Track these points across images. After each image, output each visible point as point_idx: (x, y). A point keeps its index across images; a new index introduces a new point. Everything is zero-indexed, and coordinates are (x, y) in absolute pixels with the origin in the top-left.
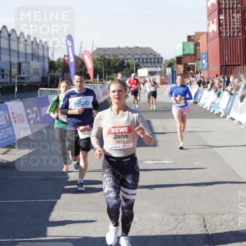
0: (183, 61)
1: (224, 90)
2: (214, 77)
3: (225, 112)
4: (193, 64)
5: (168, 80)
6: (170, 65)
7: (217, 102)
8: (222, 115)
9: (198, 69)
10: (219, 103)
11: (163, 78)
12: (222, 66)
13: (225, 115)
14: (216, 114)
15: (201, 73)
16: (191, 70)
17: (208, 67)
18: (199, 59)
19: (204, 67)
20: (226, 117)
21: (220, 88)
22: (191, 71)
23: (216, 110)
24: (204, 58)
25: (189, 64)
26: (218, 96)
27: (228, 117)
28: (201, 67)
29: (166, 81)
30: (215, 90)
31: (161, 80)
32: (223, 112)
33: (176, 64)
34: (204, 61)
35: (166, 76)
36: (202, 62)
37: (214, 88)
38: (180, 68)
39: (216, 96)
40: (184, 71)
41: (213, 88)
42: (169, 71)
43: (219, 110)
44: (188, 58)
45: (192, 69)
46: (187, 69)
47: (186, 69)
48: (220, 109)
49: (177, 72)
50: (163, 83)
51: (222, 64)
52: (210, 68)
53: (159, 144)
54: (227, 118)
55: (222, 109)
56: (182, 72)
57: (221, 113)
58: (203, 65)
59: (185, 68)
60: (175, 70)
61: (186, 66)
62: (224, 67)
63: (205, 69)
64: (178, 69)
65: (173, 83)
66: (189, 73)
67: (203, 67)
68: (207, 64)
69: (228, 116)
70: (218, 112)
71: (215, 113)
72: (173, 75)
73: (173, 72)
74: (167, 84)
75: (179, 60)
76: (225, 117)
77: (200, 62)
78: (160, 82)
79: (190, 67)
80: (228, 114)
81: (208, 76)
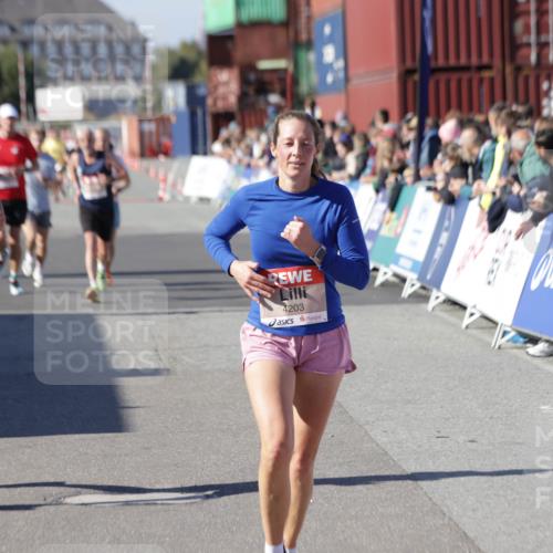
0: (239, 53)
1: (417, 178)
2: (373, 124)
3: (421, 278)
4: (281, 64)
5: (170, 136)
6: (181, 69)
7: (385, 232)
8: (407, 291)
9: (304, 88)
10: (398, 236)
11: (150, 127)
12: (406, 74)
13: (423, 288)
14: (385, 284)
15: (313, 106)
16: (273, 91)
17: (347, 79)
18: (309, 45)
19: (330, 79)
20: (426, 299)
21: (401, 170)
22: (274, 98)
23: (383, 269)
24: (331, 40)
25: (264, 65)
26: (393, 206)
27: (436, 297)
28: (314, 78)
29: (165, 140)
30: (376, 179)
31: (142, 135)
32: (412, 277)
33: (204, 65)
34: (329, 53)
35: (162, 121)
36: (320, 56)
37: (374, 173)
38: (226, 84)
39: (383, 206)
40: (242, 97)
41: (368, 171)
42: (175, 95)
43: (395, 268)
44: (257, 40)
45: (277, 86)
46: (256, 86)
47: (251, 91)
48: (402, 262)
49: (209, 101)
50: (151, 149)
51: (409, 64)
52: (355, 82)
53: (136, 417)
54: (433, 303)
55: (409, 264)
56: (233, 99)
57: (404, 280)
58: (324, 68)
59: (244, 81)
60: (201, 91)
61: (252, 77)
62: (417, 77)
63: (333, 87)
64: (216, 87)
65: (194, 152)
66: (261, 104)
67: (323, 79)
68: (340, 64)
69: (435, 293)
70: (389, 276)
71: (380, 279)
72: (193, 115)
73: (194, 100)
74: (166, 153)
75: (219, 47)
76: (421, 297)
77: (312, 57)
78: (136, 146)
79: (267, 77)
80: (437, 282)
81: (346, 117)
